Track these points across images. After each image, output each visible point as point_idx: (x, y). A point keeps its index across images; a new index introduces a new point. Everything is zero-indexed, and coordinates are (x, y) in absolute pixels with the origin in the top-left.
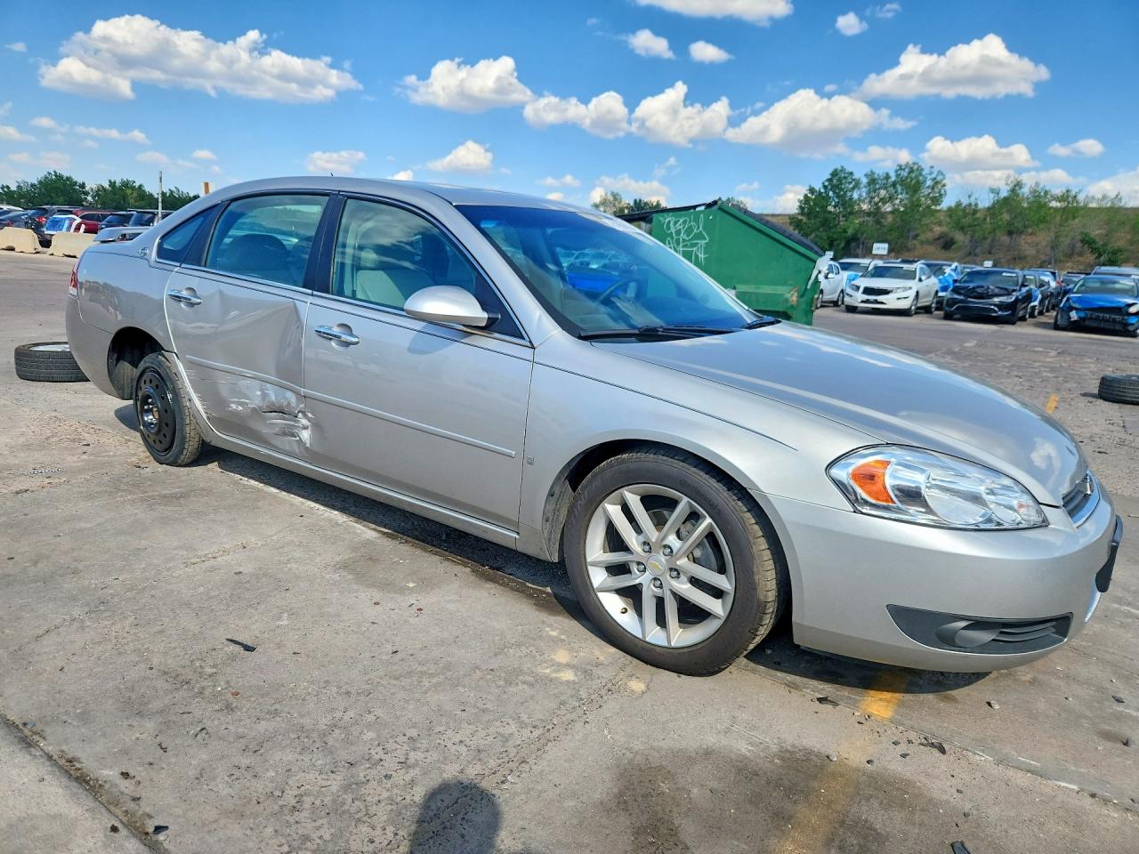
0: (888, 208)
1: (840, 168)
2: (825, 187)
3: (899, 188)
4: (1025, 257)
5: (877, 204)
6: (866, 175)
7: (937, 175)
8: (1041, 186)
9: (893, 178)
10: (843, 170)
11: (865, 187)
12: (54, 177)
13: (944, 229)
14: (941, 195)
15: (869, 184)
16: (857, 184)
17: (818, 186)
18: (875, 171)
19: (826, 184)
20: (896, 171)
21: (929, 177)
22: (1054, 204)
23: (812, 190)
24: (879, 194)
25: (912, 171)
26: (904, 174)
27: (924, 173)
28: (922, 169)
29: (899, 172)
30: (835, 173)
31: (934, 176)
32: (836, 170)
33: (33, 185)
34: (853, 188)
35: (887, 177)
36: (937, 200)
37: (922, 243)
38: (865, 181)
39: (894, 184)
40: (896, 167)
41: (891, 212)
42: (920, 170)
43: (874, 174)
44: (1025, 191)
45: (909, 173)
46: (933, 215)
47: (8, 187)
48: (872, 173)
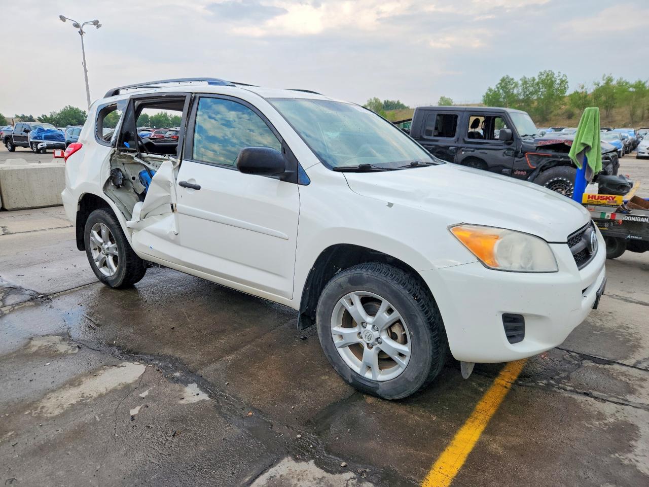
0: (535, 97)
1: (506, 77)
2: (498, 88)
3: (541, 86)
4: (615, 121)
5: (527, 95)
6: (521, 79)
7: (563, 77)
8: (623, 80)
9: (537, 80)
10: (508, 77)
11: (521, 86)
12: (69, 109)
13: (567, 107)
14: (565, 88)
15: (523, 84)
16: (516, 85)
17: (494, 88)
18: (526, 76)
19: (499, 86)
20: (539, 76)
21: (558, 78)
22: (631, 89)
23: (490, 90)
24: (529, 89)
25: (548, 75)
26: (544, 77)
27: (555, 76)
28: (554, 74)
29: (540, 77)
30: (503, 80)
31: (560, 77)
32: (504, 78)
33: (58, 114)
34: (514, 88)
35: (534, 79)
36: (563, 91)
37: (555, 115)
38: (520, 82)
39: (538, 84)
40: (538, 74)
41: (536, 100)
42: (553, 74)
43: (526, 78)
44: (614, 83)
45: (546, 77)
46: (561, 100)
47: (45, 116)
48: (525, 78)
